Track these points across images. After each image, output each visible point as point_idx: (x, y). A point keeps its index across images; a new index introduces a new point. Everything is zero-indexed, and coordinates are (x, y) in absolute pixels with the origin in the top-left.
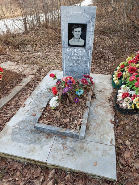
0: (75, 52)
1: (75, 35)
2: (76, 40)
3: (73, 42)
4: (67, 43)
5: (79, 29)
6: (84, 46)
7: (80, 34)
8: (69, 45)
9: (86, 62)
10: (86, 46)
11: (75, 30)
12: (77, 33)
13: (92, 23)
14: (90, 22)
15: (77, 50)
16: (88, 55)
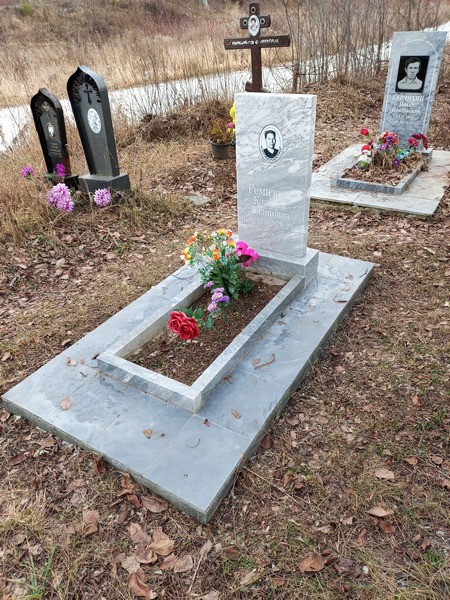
0: (405, 102)
1: (409, 74)
2: (409, 81)
3: (403, 84)
4: (394, 87)
5: (417, 64)
6: (420, 91)
7: (417, 71)
8: (398, 90)
9: (420, 117)
10: (425, 90)
11: (411, 65)
12: (413, 70)
13: (437, 55)
14: (434, 53)
15: (409, 97)
16: (425, 105)
